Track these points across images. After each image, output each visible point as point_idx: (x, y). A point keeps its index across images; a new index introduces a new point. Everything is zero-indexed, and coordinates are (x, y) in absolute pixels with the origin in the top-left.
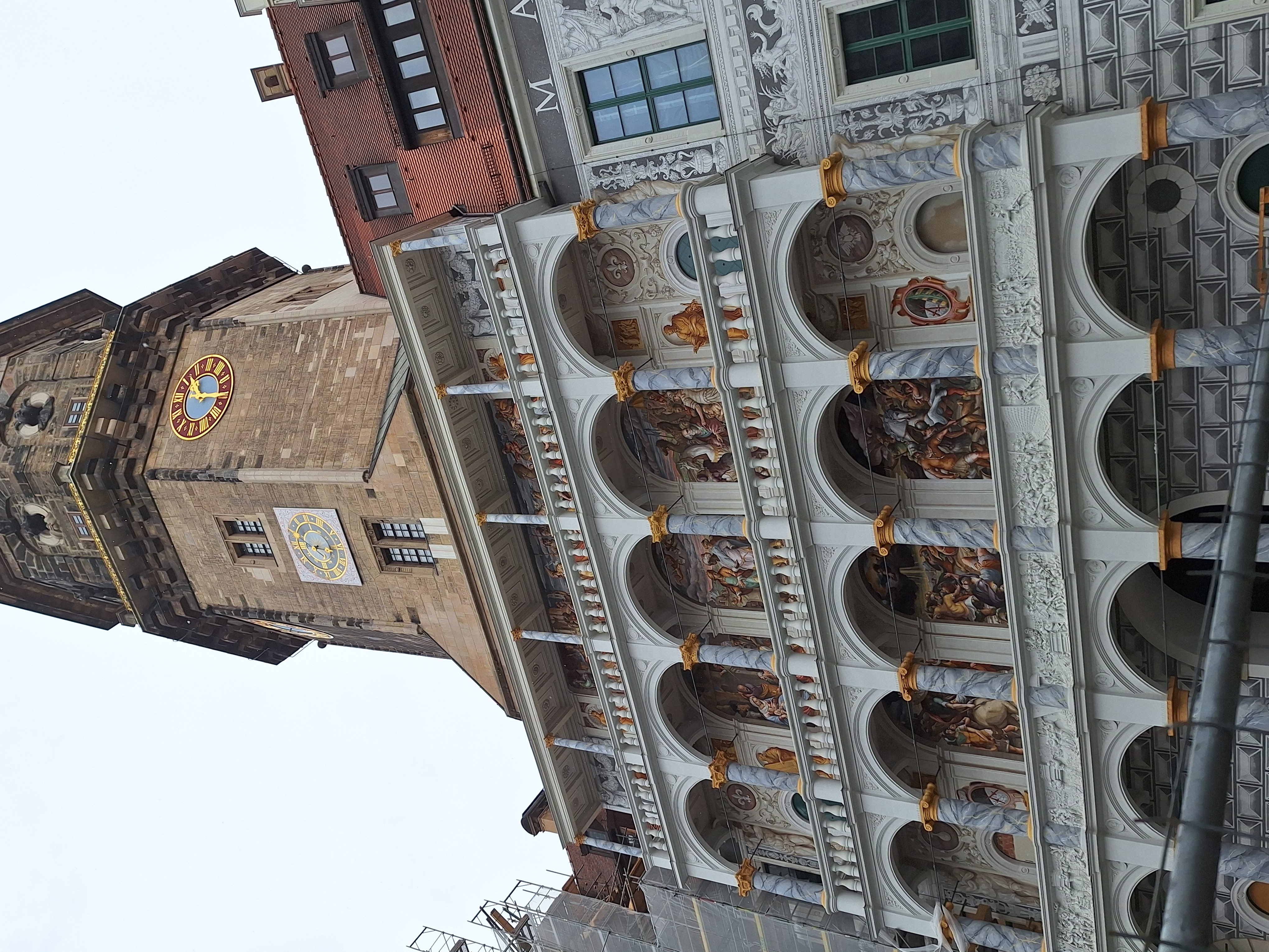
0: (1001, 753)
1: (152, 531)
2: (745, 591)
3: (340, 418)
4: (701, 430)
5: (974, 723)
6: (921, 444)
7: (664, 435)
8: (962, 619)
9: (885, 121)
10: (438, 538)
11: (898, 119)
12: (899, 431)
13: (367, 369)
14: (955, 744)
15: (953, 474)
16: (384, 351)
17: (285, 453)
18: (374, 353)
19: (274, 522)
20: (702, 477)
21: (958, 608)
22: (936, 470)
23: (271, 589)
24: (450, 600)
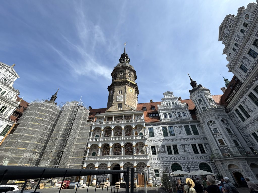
0: (103, 153)
1: (121, 84)
2: (116, 134)
3: (129, 102)
4: (129, 132)
5: (105, 151)
6: (127, 149)
7: (128, 129)
8: (114, 151)
9: (149, 149)
10: (120, 109)
11: (149, 150)
12: (128, 148)
13: (132, 105)
14: (103, 149)
15: (125, 151)
16: (133, 106)
17: (127, 97)
18: (133, 105)
19: (122, 95)
20: (125, 132)
21: (115, 151)
22: (125, 150)
23: (116, 93)
24: (115, 109)
